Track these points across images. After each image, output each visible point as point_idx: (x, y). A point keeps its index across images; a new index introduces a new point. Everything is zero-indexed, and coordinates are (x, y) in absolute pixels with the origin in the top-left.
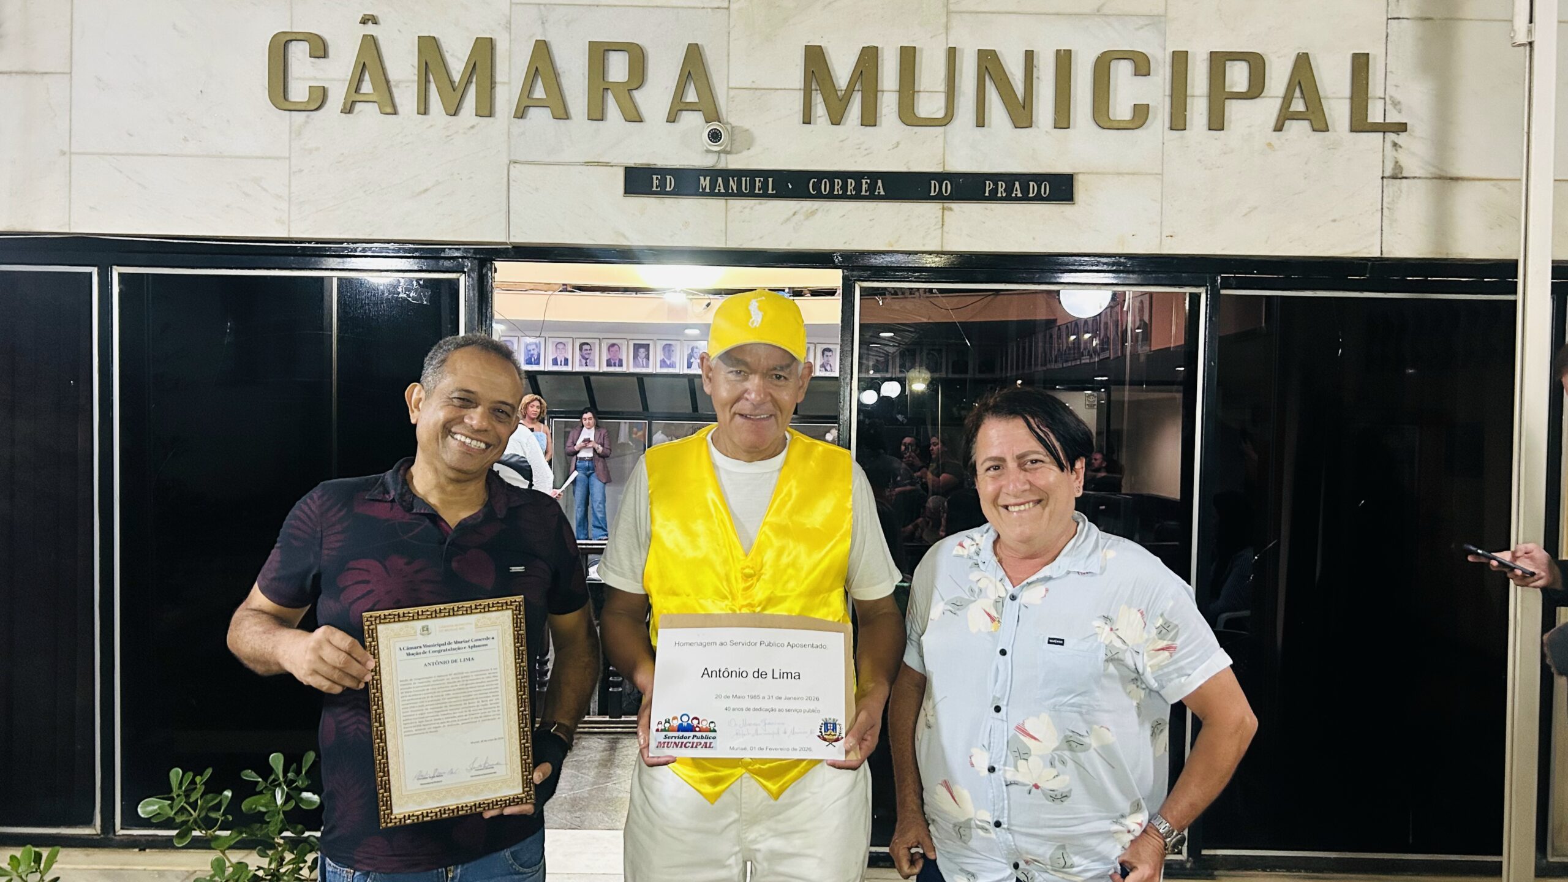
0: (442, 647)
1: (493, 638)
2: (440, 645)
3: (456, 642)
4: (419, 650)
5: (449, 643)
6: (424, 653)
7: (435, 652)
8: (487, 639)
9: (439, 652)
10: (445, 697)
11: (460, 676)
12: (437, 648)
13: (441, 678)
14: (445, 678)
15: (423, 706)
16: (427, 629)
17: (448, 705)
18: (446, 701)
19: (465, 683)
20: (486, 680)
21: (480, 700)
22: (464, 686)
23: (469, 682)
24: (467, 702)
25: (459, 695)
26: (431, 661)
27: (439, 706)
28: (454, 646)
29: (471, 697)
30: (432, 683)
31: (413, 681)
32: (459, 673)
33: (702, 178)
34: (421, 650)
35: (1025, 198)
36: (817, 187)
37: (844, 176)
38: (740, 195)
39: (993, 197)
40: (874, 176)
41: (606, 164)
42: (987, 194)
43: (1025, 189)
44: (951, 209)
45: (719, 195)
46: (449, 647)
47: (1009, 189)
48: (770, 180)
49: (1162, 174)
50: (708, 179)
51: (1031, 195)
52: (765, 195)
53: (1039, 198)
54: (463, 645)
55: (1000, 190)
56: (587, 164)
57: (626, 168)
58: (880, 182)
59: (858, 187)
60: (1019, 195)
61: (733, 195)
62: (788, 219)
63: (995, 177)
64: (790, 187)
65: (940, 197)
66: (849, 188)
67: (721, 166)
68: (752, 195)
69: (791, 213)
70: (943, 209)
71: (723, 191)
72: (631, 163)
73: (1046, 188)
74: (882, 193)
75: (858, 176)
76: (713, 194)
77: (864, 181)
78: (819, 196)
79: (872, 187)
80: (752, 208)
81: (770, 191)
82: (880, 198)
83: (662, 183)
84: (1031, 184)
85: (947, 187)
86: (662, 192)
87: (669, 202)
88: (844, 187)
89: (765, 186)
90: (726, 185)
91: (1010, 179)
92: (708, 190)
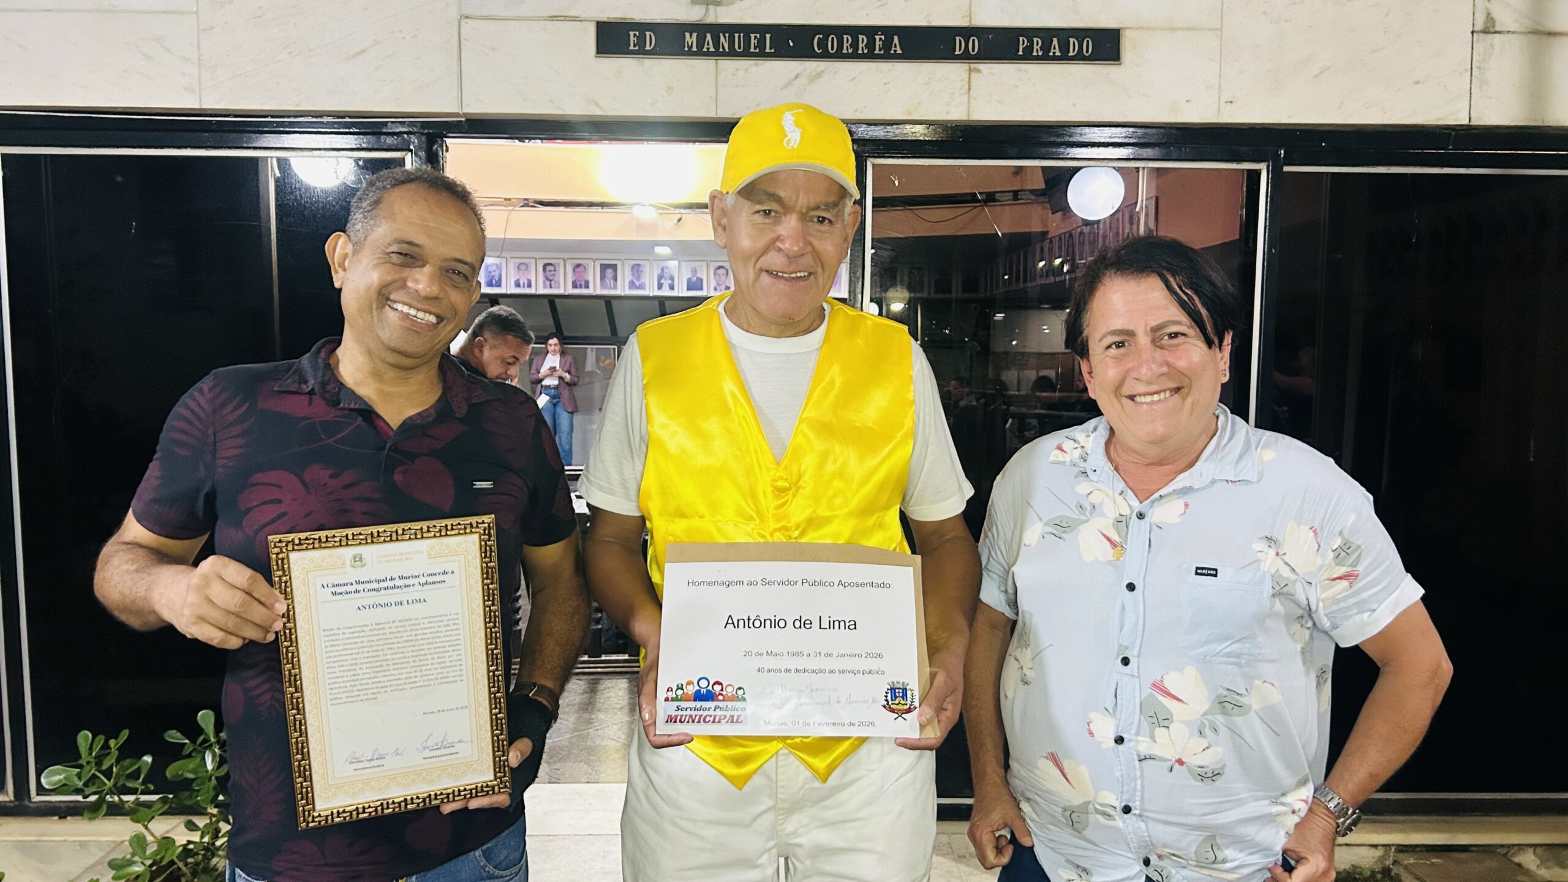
0: (383, 584)
1: (453, 572)
2: (379, 581)
3: (401, 578)
4: (349, 588)
5: (392, 579)
6: (357, 591)
7: (372, 590)
8: (445, 573)
9: (377, 590)
10: (386, 652)
11: (407, 623)
12: (375, 586)
13: (380, 627)
14: (386, 626)
15: (356, 664)
16: (361, 560)
17: (390, 663)
18: (389, 657)
19: (414, 633)
20: (443, 629)
21: (436, 656)
22: (414, 638)
23: (420, 632)
24: (417, 659)
25: (405, 650)
26: (365, 603)
27: (378, 664)
28: (398, 582)
29: (422, 652)
30: (368, 633)
31: (342, 631)
32: (406, 620)
33: (687, 35)
34: (352, 588)
35: (1065, 57)
36: (823, 44)
37: (854, 31)
38: (732, 54)
39: (1028, 56)
40: (889, 32)
41: (574, 19)
42: (1021, 53)
43: (1064, 47)
44: (978, 71)
45: (708, 54)
46: (391, 584)
47: (1046, 47)
48: (768, 36)
49: (1220, 29)
50: (695, 35)
51: (1071, 54)
52: (762, 54)
53: (1080, 57)
54: (410, 581)
55: (1035, 47)
56: (552, 18)
57: (598, 23)
58: (896, 39)
59: (871, 45)
60: (1058, 54)
61: (724, 54)
62: (789, 83)
63: (1030, 33)
64: (791, 44)
65: (966, 57)
66: (861, 45)
67: (710, 20)
68: (746, 54)
69: (793, 75)
70: (970, 70)
71: (712, 49)
72: (604, 17)
73: (1088, 46)
74: (899, 51)
75: (870, 31)
76: (700, 53)
77: (877, 37)
78: (825, 55)
79: (887, 44)
80: (747, 70)
81: (768, 50)
82: (896, 57)
83: (641, 41)
84: (1072, 40)
85: (974, 44)
86: (642, 52)
87: (651, 65)
88: (855, 45)
89: (761, 43)
90: (716, 42)
91: (1047, 34)
92: (694, 49)
